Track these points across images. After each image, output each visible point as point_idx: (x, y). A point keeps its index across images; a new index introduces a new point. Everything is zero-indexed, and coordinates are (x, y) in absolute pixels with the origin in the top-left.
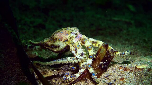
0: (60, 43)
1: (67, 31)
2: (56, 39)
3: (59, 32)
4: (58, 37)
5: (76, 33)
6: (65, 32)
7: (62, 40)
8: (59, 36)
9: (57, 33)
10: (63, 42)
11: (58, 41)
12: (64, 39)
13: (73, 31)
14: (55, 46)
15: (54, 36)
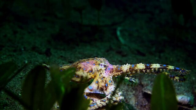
0: (84, 73)
1: (94, 61)
2: (80, 68)
3: (85, 61)
4: (82, 67)
5: (106, 66)
6: (92, 62)
7: (86, 70)
8: (84, 65)
9: (82, 62)
10: (88, 72)
11: (81, 70)
12: (89, 69)
13: (101, 62)
14: (77, 75)
15: (78, 64)
